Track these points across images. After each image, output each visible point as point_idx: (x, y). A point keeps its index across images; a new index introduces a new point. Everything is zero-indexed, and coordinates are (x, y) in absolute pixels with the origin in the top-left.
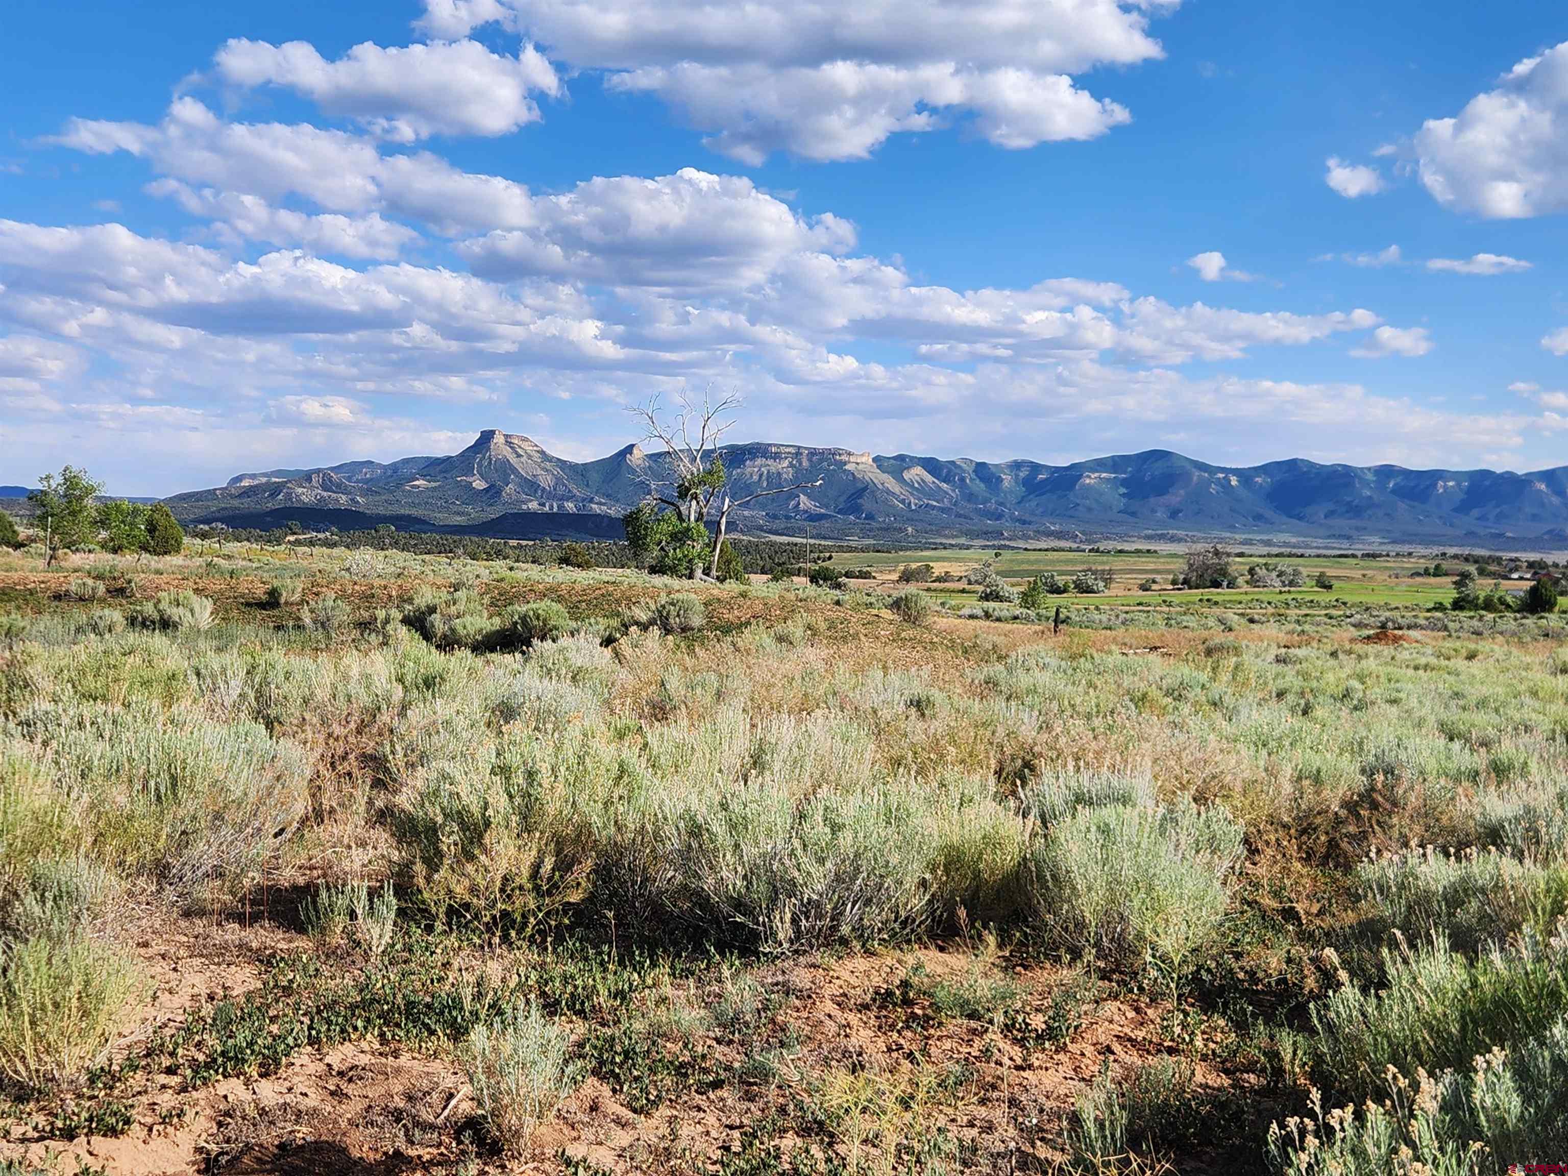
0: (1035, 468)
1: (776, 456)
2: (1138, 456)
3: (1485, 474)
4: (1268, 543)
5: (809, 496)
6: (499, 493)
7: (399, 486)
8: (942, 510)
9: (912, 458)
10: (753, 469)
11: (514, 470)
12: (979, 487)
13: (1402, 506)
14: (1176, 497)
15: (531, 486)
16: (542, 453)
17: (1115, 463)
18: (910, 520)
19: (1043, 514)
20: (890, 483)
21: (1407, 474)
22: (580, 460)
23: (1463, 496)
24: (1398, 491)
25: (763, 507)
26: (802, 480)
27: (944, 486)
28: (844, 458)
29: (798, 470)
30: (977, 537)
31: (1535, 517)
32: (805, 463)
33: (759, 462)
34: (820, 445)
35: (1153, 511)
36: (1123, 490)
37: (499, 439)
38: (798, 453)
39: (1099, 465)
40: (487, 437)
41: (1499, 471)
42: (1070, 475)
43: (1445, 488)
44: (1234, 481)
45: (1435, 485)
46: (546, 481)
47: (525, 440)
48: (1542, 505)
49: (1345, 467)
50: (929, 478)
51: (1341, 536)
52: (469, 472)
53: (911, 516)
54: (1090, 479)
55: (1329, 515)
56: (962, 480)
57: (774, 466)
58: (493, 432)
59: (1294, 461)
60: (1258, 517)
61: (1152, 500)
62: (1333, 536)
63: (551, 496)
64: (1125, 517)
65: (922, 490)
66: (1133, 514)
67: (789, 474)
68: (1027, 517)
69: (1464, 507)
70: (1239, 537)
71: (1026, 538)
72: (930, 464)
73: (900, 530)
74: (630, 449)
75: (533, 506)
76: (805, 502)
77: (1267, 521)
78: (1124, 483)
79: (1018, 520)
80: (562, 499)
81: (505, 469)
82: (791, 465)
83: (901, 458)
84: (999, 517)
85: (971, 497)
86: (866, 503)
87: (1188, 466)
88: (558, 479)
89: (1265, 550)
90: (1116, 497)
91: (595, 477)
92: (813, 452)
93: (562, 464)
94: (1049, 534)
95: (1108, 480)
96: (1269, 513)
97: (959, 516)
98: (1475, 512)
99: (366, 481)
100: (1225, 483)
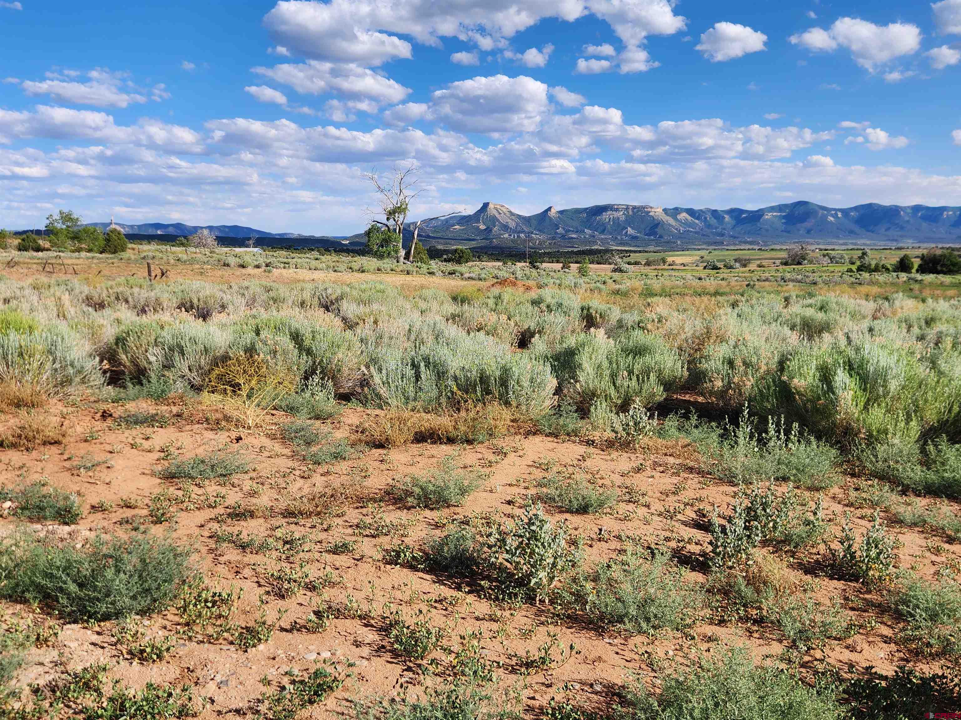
0: (742, 211)
1: (617, 210)
2: (792, 203)
4: (855, 244)
5: (633, 228)
6: (491, 230)
7: (448, 228)
8: (696, 233)
9: (682, 209)
10: (606, 216)
11: (498, 220)
12: (713, 221)
13: (925, 224)
14: (808, 224)
15: (505, 227)
16: (510, 212)
17: (780, 208)
18: (680, 238)
19: (745, 233)
20: (671, 221)
21: (928, 208)
22: (527, 214)
23: (956, 219)
24: (924, 218)
25: (611, 234)
26: (630, 221)
27: (697, 221)
28: (649, 210)
29: (627, 216)
30: (711, 245)
32: (631, 213)
33: (609, 213)
34: (636, 204)
35: (799, 230)
36: (783, 221)
37: (491, 206)
38: (627, 208)
39: (772, 209)
40: (486, 205)
42: (757, 216)
43: (948, 215)
44: (840, 215)
45: (942, 214)
46: (512, 225)
47: (503, 206)
49: (896, 206)
50: (689, 218)
51: (893, 240)
52: (478, 222)
53: (681, 236)
54: (768, 216)
55: (888, 229)
56: (706, 218)
57: (616, 214)
58: (488, 203)
59: (871, 204)
60: (851, 232)
61: (799, 225)
62: (889, 240)
63: (515, 231)
64: (785, 234)
65: (686, 223)
66: (789, 232)
67: (623, 218)
68: (736, 235)
69: (956, 224)
70: (841, 242)
71: (735, 244)
72: (691, 212)
73: (674, 243)
74: (550, 209)
75: (506, 236)
76: (630, 231)
77: (855, 233)
78: (784, 217)
79: (732, 236)
80: (519, 232)
81: (494, 220)
82: (624, 214)
83: (676, 209)
84: (723, 235)
85: (709, 226)
86: (659, 230)
87: (817, 208)
88: (517, 224)
89: (844, 247)
90: (780, 225)
91: (534, 222)
92: (634, 208)
93: (519, 216)
94: (746, 242)
95: (776, 216)
96: (857, 229)
97: (703, 235)
99: (435, 227)
100: (835, 216)
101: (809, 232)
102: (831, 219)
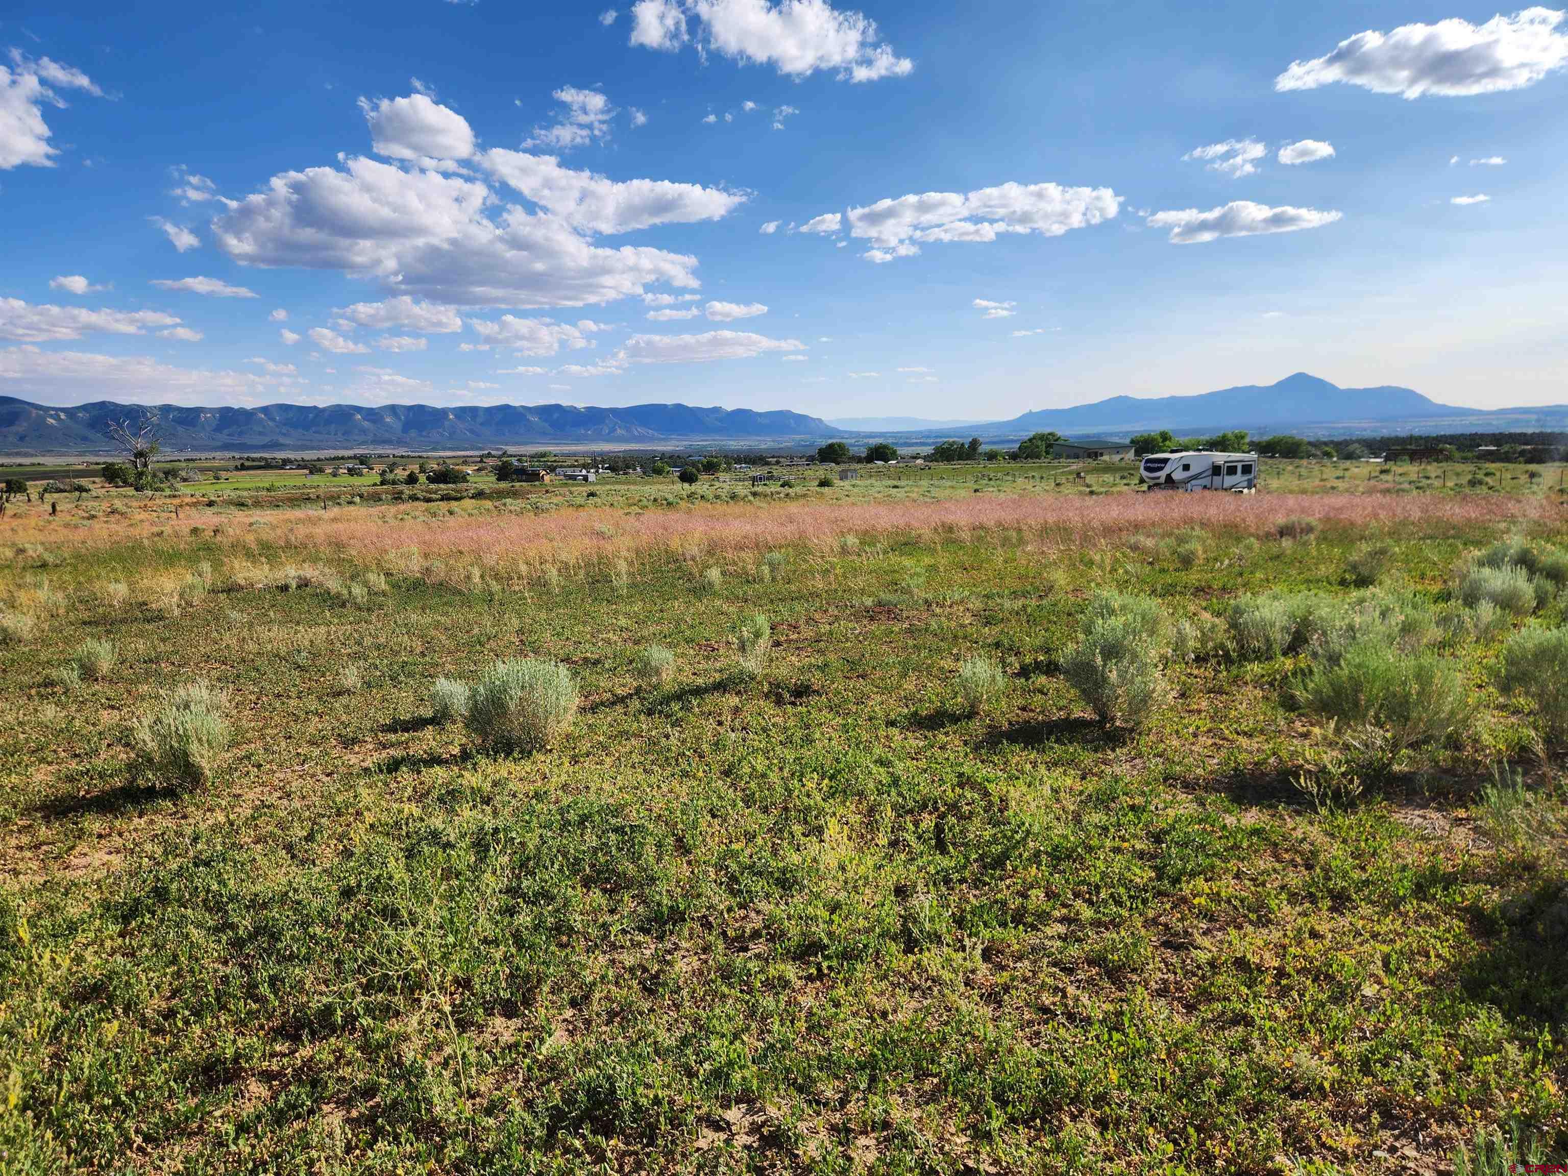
3: (228, 410)
13: (180, 429)
14: (21, 427)
21: (180, 410)
23: (216, 422)
24: (177, 421)
31: (259, 433)
41: (236, 407)
43: (206, 418)
44: (63, 416)
45: (198, 416)
48: (264, 427)
49: (138, 406)
59: (103, 403)
60: (85, 439)
61: (4, 429)
69: (218, 429)
87: (29, 407)
98: (226, 431)
100: (57, 418)
101: (22, 438)
102: (51, 421)
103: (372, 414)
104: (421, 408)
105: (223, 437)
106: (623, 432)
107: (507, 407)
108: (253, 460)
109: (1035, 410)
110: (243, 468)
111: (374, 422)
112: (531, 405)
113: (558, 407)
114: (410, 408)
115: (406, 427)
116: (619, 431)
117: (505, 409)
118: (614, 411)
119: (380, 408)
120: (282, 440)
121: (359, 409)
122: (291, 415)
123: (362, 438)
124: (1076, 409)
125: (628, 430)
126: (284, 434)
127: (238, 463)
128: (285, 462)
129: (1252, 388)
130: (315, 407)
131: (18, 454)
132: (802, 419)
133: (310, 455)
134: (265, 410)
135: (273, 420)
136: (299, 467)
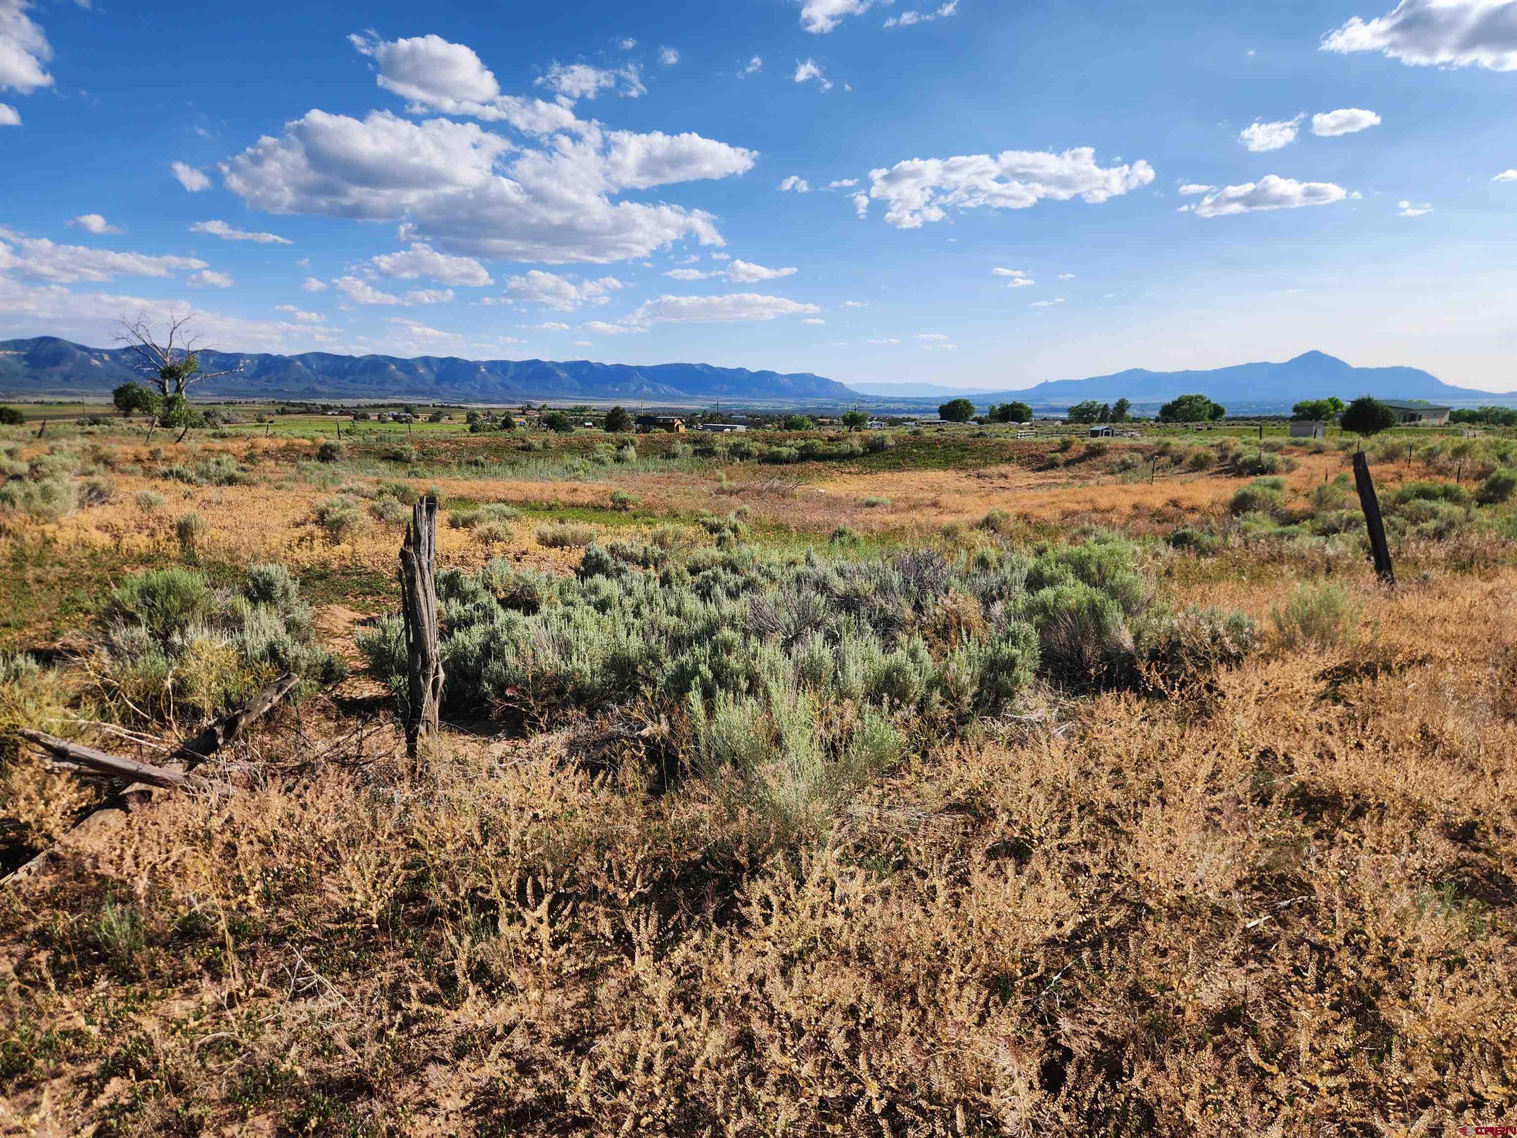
2: (33, 340)
3: (267, 356)
14: (67, 367)
17: (17, 344)
21: (222, 355)
23: (255, 368)
24: (216, 365)
31: (297, 380)
35: (51, 376)
36: (24, 362)
39: (7, 345)
41: (272, 354)
43: (244, 363)
44: (106, 357)
45: (238, 362)
48: (302, 374)
61: (49, 369)
66: (34, 378)
69: (257, 375)
78: (25, 358)
87: (72, 348)
90: (19, 366)
95: (12, 355)
98: (264, 378)
100: (101, 360)
101: (67, 378)
102: (95, 362)
103: (406, 365)
104: (454, 360)
105: (262, 382)
106: (650, 390)
107: (537, 362)
108: (293, 405)
109: (1052, 380)
110: (283, 412)
111: (407, 373)
112: (561, 360)
113: (586, 363)
114: (442, 361)
115: (438, 380)
116: (645, 389)
117: (535, 364)
118: (640, 369)
119: (414, 360)
120: (318, 387)
121: (393, 360)
122: (327, 363)
123: (396, 388)
124: (1091, 380)
125: (655, 388)
126: (320, 383)
127: (279, 407)
128: (326, 408)
129: (1266, 364)
130: (351, 357)
131: (62, 393)
132: (823, 382)
133: (348, 403)
134: (302, 357)
135: (310, 367)
136: (341, 413)
